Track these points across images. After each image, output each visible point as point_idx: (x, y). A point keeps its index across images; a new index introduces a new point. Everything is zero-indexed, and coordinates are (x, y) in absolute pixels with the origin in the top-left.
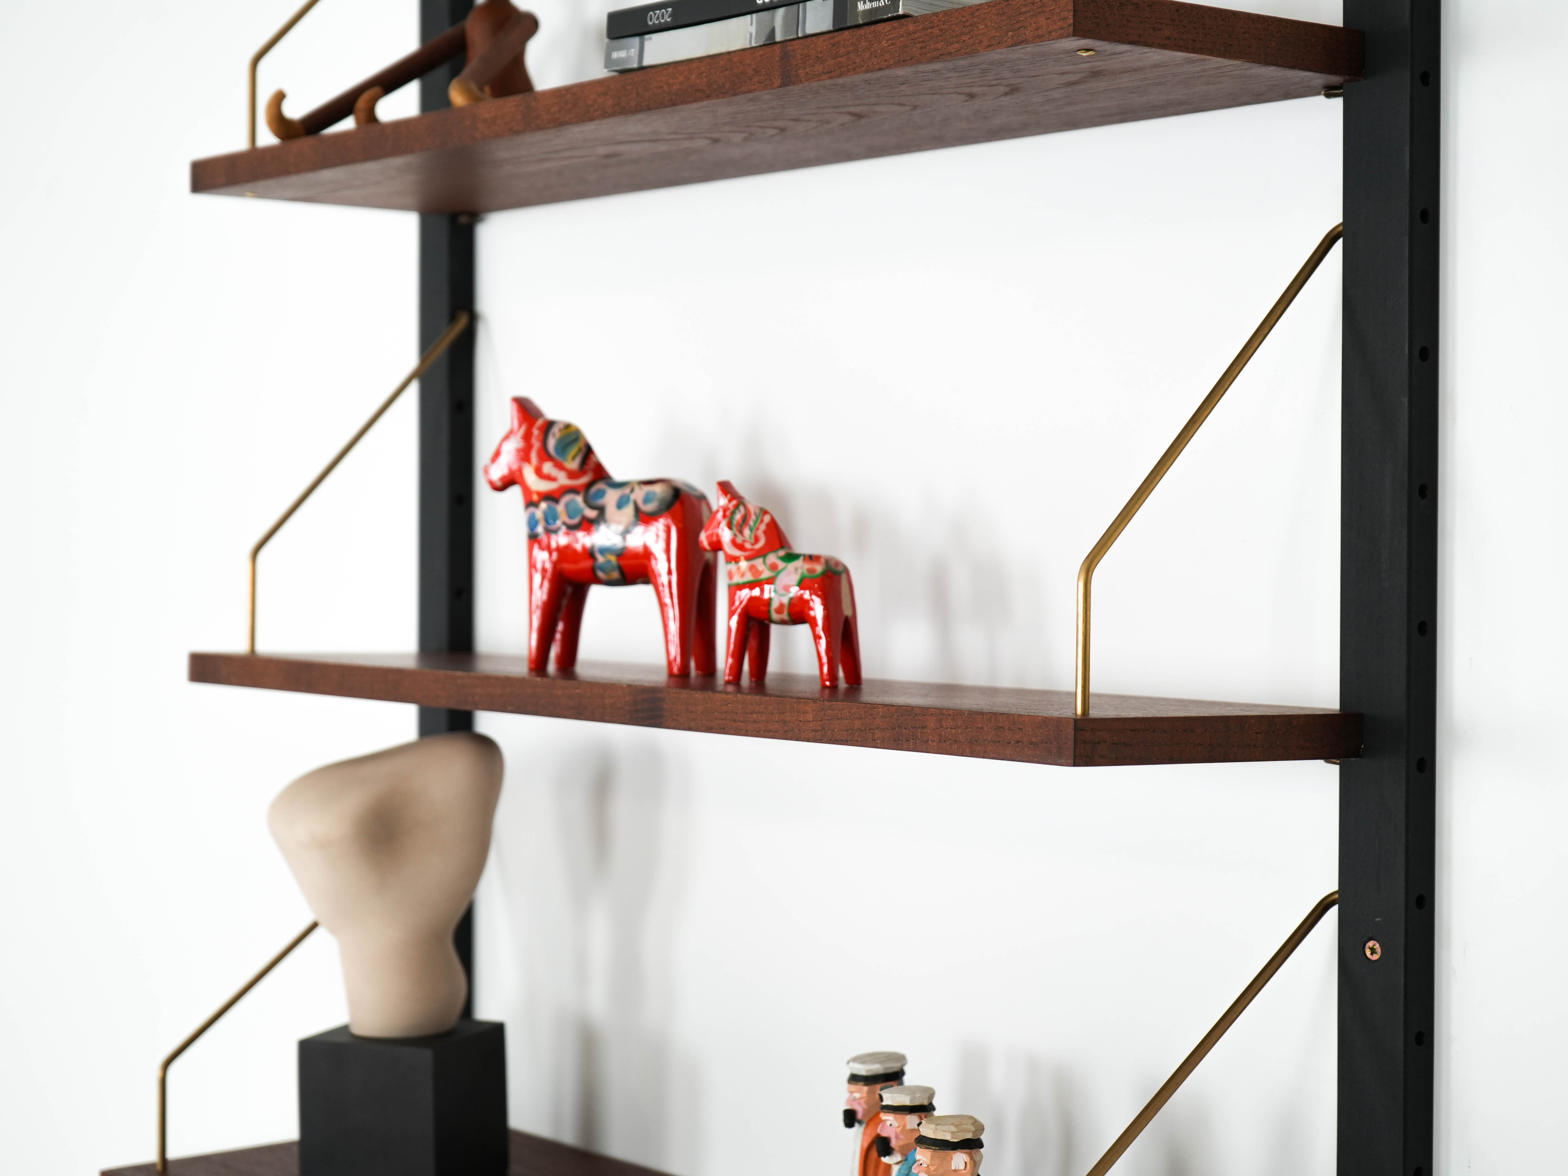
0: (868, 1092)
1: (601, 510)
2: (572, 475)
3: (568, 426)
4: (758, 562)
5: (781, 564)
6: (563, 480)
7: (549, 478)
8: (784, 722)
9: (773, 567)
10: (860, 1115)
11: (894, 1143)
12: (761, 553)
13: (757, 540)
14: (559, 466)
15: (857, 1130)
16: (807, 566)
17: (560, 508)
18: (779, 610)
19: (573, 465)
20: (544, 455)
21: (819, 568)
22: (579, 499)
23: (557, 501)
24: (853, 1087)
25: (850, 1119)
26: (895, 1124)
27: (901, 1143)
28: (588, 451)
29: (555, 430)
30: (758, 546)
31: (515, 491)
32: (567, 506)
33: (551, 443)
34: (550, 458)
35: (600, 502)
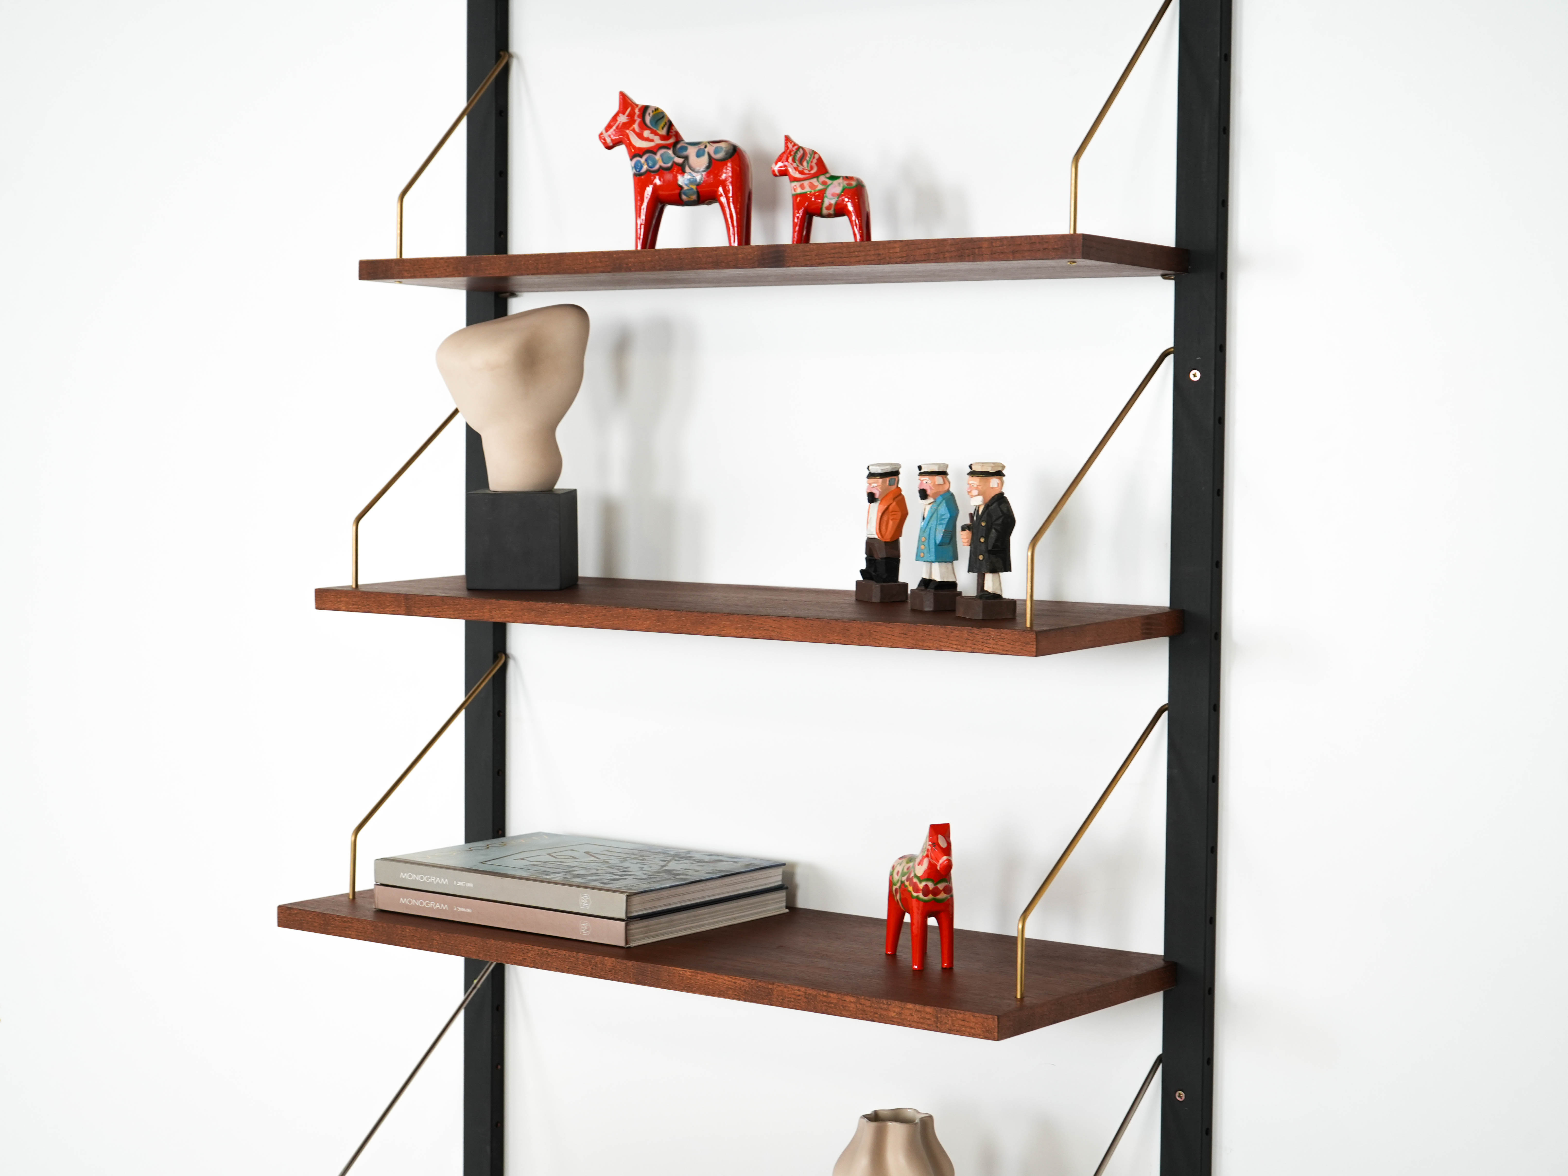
0: (883, 482)
1: (686, 158)
2: (663, 138)
3: (657, 109)
4: (814, 181)
5: (829, 182)
6: (658, 141)
7: (648, 140)
8: (879, 255)
9: (824, 183)
10: (877, 496)
11: (929, 492)
12: (816, 176)
13: (812, 168)
14: (654, 133)
15: (881, 505)
16: (846, 182)
17: (658, 157)
18: (828, 208)
19: (663, 132)
20: (643, 125)
21: (854, 183)
22: (670, 152)
23: (655, 153)
24: (872, 480)
25: (872, 498)
26: (929, 482)
27: (934, 491)
28: (670, 125)
29: (649, 111)
30: (812, 172)
31: (622, 149)
32: (661, 156)
33: (648, 119)
34: (648, 128)
35: (685, 153)
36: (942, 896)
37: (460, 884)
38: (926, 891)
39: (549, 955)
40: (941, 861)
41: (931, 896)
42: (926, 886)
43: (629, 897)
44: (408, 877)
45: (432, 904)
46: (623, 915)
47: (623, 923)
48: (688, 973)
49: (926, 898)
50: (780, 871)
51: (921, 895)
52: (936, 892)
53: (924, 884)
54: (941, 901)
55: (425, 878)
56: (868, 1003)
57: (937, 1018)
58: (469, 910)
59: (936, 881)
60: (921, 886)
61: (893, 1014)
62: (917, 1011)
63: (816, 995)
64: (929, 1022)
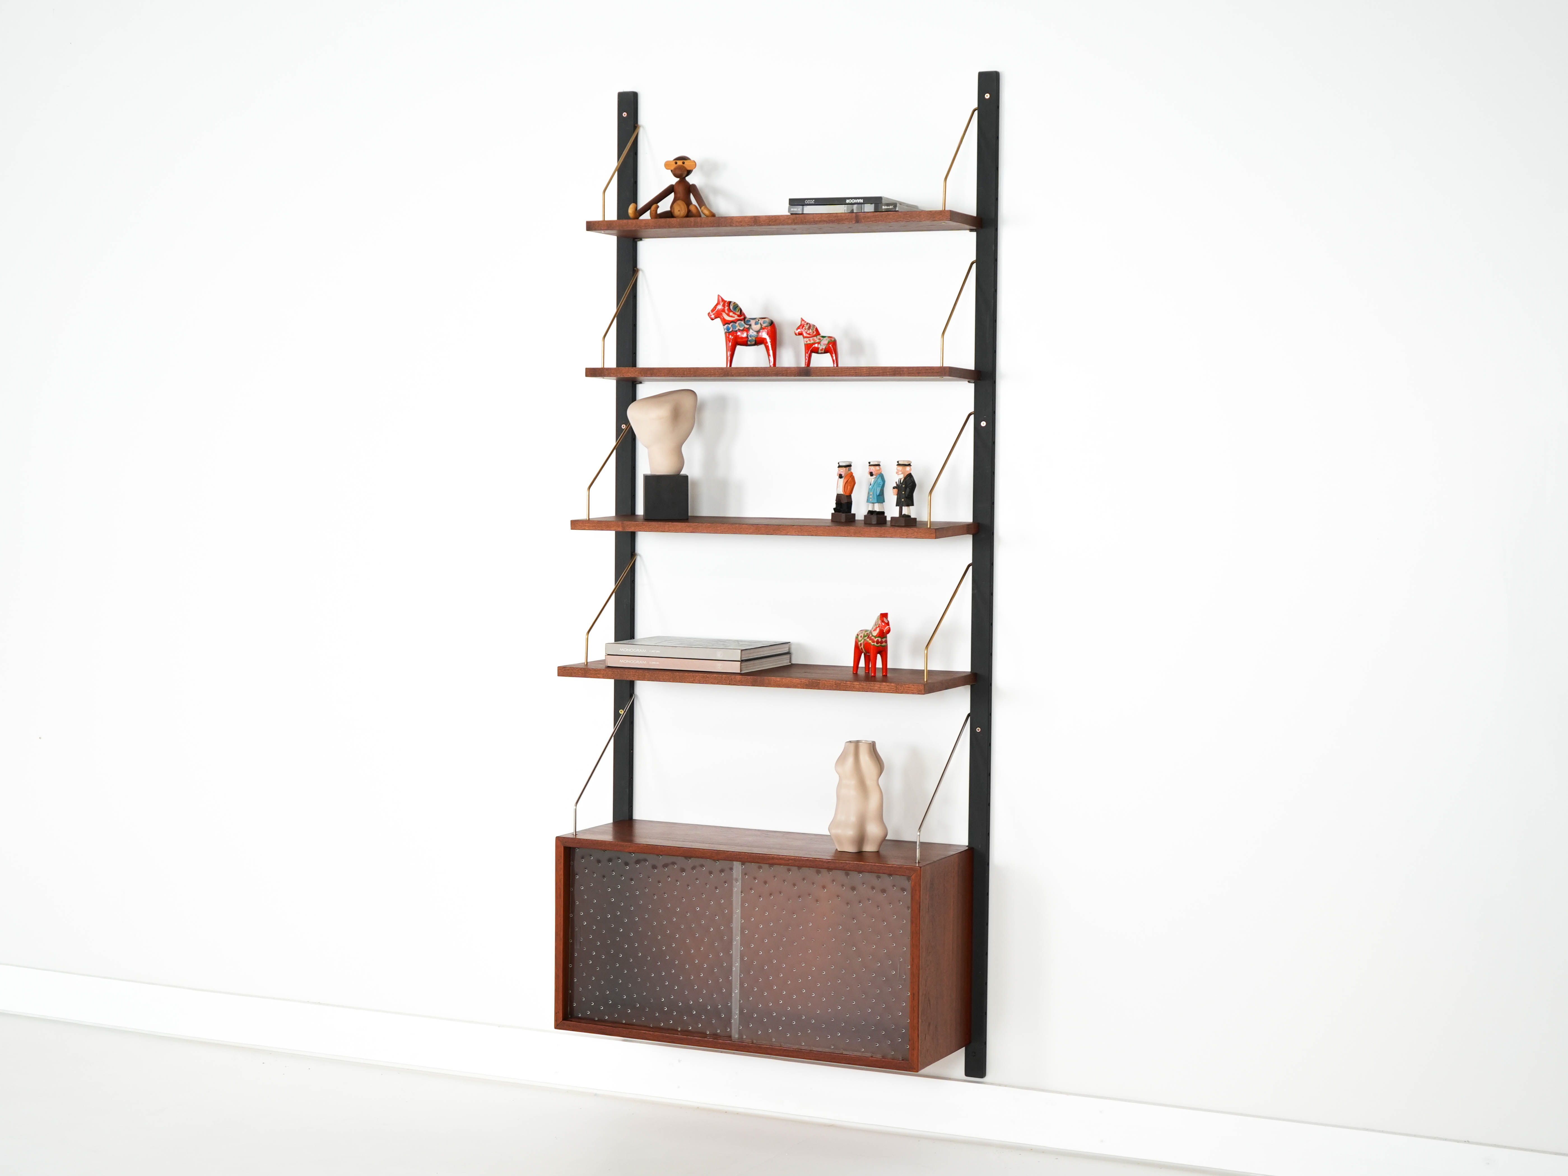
0: (846, 469)
1: (750, 325)
2: (739, 316)
3: (735, 303)
4: (815, 338)
5: (822, 338)
6: (736, 317)
7: (732, 317)
8: (856, 372)
9: (819, 339)
10: (843, 476)
11: (873, 473)
12: (815, 336)
13: (813, 332)
14: (734, 313)
15: (842, 479)
16: (829, 339)
17: (737, 324)
18: (821, 350)
19: (739, 313)
20: (729, 310)
21: (833, 340)
22: (743, 322)
23: (736, 323)
24: (840, 469)
25: (841, 476)
26: (874, 469)
27: (876, 473)
28: (741, 310)
29: (732, 304)
30: (814, 334)
31: (719, 319)
32: (739, 324)
33: (731, 307)
34: (732, 311)
35: (749, 323)
36: (884, 644)
37: (653, 651)
38: (878, 642)
39: (707, 677)
40: (886, 628)
41: (879, 644)
42: (878, 640)
43: (742, 650)
44: (624, 650)
45: (637, 662)
46: (739, 659)
47: (740, 663)
48: (778, 679)
49: (877, 645)
50: (787, 645)
51: (875, 644)
52: (882, 642)
53: (877, 639)
54: (884, 646)
55: (633, 650)
56: (865, 684)
57: (896, 687)
58: (658, 663)
59: (882, 638)
60: (876, 640)
61: (876, 688)
62: (887, 685)
63: (840, 683)
64: (893, 690)
